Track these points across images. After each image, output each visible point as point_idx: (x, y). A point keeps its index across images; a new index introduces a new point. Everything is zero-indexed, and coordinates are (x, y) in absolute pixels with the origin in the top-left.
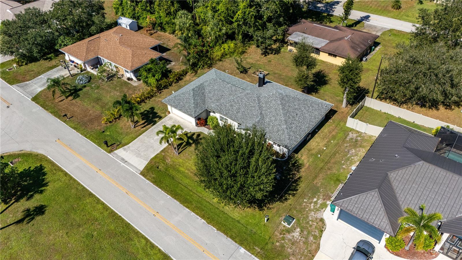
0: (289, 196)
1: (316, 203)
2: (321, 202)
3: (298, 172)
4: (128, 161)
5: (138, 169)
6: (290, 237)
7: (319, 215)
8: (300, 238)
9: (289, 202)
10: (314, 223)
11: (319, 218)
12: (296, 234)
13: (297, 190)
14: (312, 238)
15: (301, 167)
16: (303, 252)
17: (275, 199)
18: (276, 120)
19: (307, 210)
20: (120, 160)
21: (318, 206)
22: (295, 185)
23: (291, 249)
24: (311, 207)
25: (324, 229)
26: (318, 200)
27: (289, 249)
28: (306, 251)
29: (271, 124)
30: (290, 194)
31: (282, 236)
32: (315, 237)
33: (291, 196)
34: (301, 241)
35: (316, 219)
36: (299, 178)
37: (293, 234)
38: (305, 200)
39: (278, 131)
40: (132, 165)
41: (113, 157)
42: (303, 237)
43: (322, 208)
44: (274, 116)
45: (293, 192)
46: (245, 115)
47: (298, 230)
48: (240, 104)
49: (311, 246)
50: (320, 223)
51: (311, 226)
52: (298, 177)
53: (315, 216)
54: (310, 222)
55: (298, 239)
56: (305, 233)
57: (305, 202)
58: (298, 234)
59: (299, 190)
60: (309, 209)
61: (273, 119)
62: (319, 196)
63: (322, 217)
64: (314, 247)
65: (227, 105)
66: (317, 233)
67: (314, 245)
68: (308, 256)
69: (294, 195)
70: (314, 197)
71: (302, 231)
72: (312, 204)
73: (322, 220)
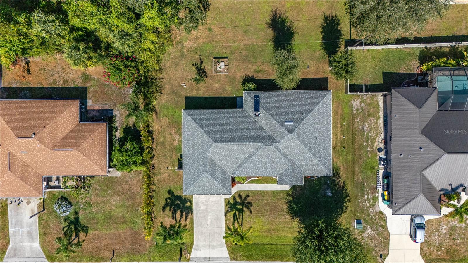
0: (347, 204)
1: (368, 199)
2: (371, 197)
3: (340, 177)
4: (211, 256)
5: (225, 258)
6: (366, 235)
7: (377, 210)
8: (373, 233)
9: (349, 208)
10: (376, 217)
11: (378, 211)
12: (369, 231)
13: (349, 195)
14: (381, 228)
15: (339, 172)
16: (381, 241)
17: (340, 213)
18: (305, 159)
19: (366, 208)
20: (204, 260)
21: (372, 201)
22: (344, 191)
23: (372, 243)
24: (367, 205)
25: (385, 218)
26: (368, 195)
27: (371, 244)
28: (382, 239)
29: (303, 163)
30: (346, 202)
31: (361, 236)
32: (382, 226)
33: (347, 203)
34: (376, 234)
35: (376, 213)
36: (344, 183)
37: (367, 232)
38: (359, 201)
39: (313, 166)
40: (218, 258)
41: (196, 262)
42: (375, 230)
43: (376, 202)
44: (301, 156)
45: (347, 198)
46: (275, 168)
47: (369, 227)
48: (263, 161)
49: (383, 234)
50: (381, 215)
51: (375, 220)
52: (342, 182)
53: (374, 211)
54: (373, 217)
55: (372, 234)
56: (374, 227)
57: (360, 202)
58: (370, 230)
59: (350, 194)
60: (367, 207)
61: (302, 158)
62: (367, 191)
63: (379, 210)
64: (386, 235)
65: (250, 166)
66: (382, 223)
67: (385, 232)
68: (385, 242)
69: (349, 201)
70: (364, 194)
71: (372, 227)
72: (367, 202)
73: (381, 212)
